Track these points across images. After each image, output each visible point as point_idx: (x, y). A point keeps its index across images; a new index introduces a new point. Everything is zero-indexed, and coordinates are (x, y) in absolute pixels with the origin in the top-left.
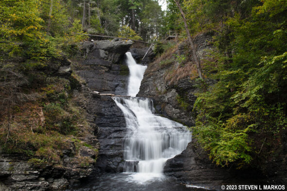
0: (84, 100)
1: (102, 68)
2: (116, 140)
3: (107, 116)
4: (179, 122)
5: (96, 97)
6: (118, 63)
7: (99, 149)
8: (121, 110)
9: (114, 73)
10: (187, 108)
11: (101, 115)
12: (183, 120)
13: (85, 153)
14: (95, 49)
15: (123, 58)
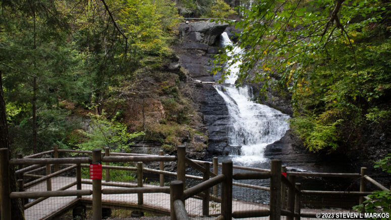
0: (190, 91)
1: (199, 52)
2: (221, 127)
3: (211, 104)
4: (278, 109)
5: (199, 86)
6: (214, 45)
7: (208, 136)
8: (222, 98)
9: (210, 56)
10: (286, 97)
11: (205, 103)
12: (282, 107)
13: (198, 140)
14: (191, 32)
15: (219, 39)
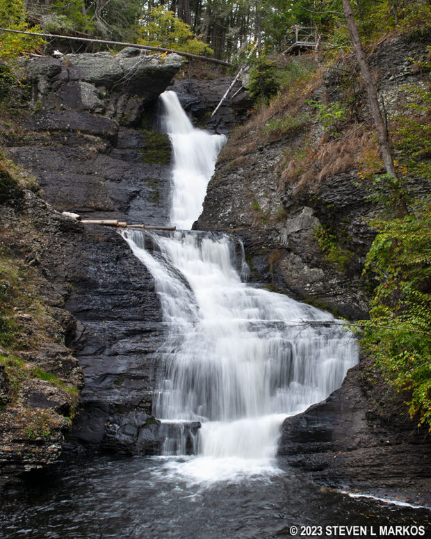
0: (35, 240)
1: (88, 141)
2: (133, 359)
3: (104, 286)
4: (321, 307)
5: (68, 229)
6: (136, 125)
7: (80, 388)
8: (146, 269)
9: (124, 157)
10: (346, 266)
11: (84, 284)
12: (332, 300)
13: (38, 399)
14: (67, 80)
